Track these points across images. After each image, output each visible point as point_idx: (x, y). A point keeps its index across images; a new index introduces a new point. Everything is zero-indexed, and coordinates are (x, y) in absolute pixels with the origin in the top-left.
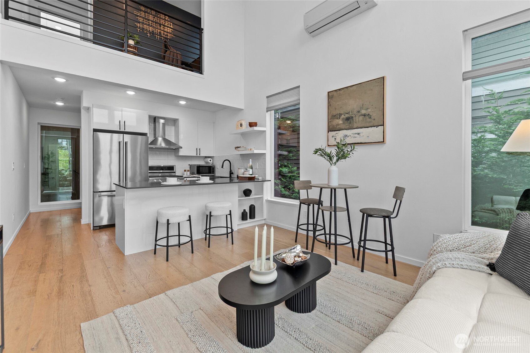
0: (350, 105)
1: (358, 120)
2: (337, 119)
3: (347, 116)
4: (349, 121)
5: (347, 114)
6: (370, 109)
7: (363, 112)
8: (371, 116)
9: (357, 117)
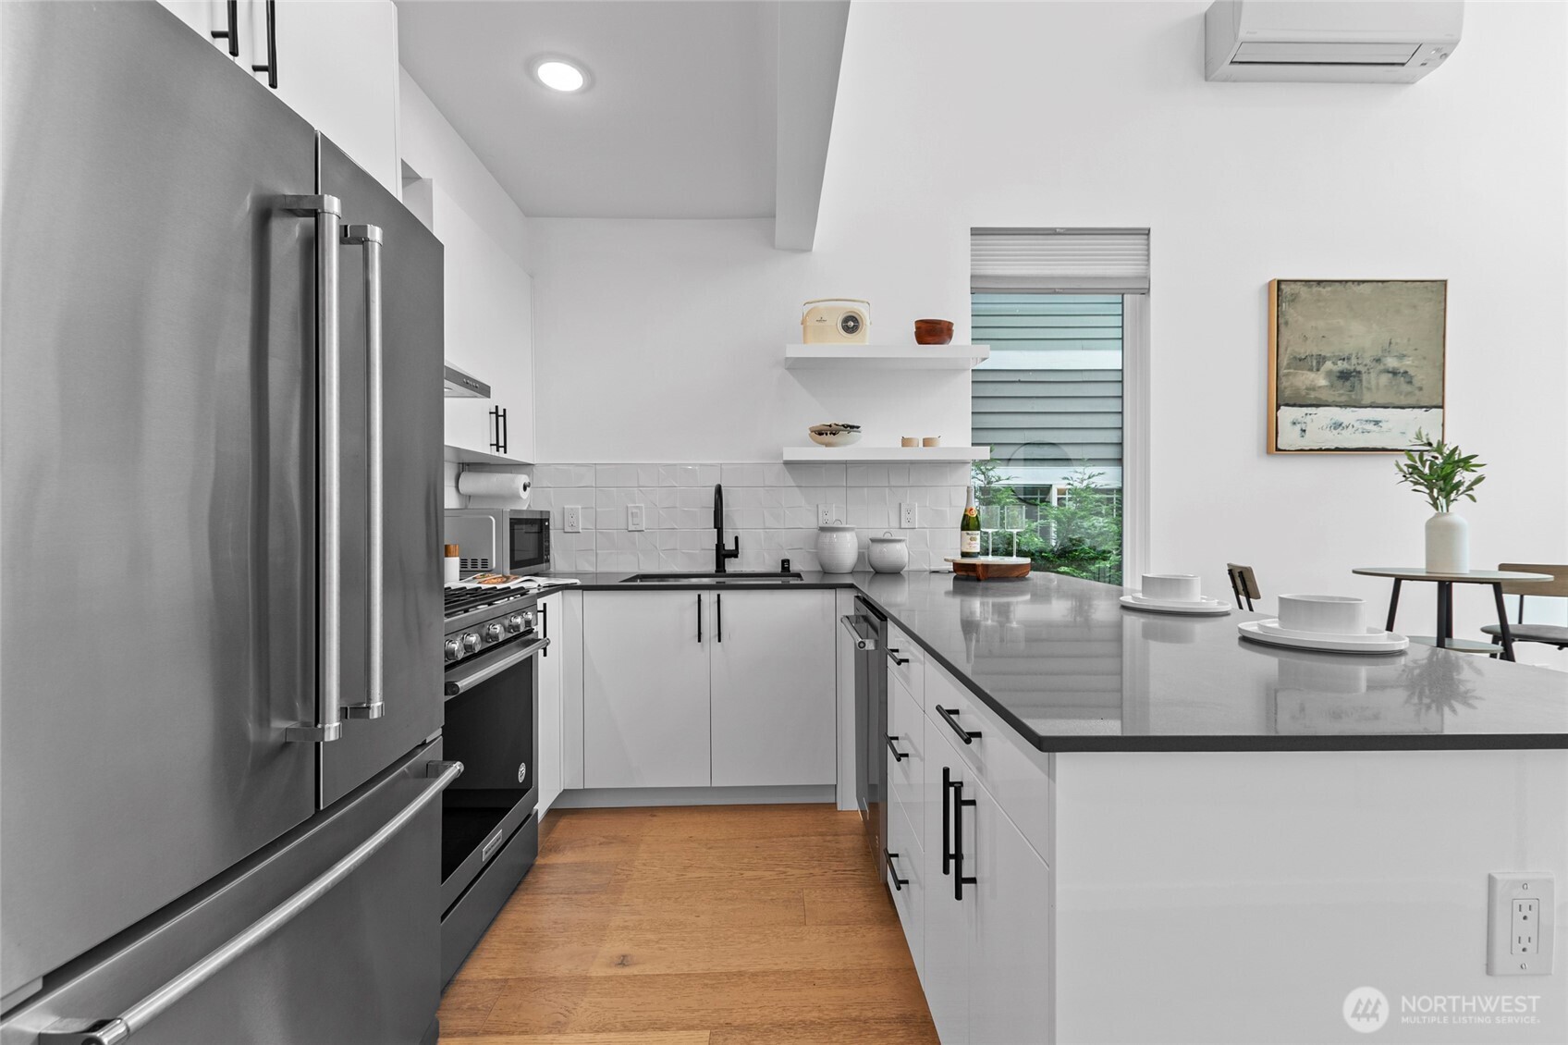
0: (1351, 337)
1: (1376, 383)
2: (1311, 370)
3: (1342, 366)
4: (1348, 384)
5: (1344, 359)
6: (1410, 359)
7: (1391, 362)
8: (1411, 377)
9: (1373, 375)
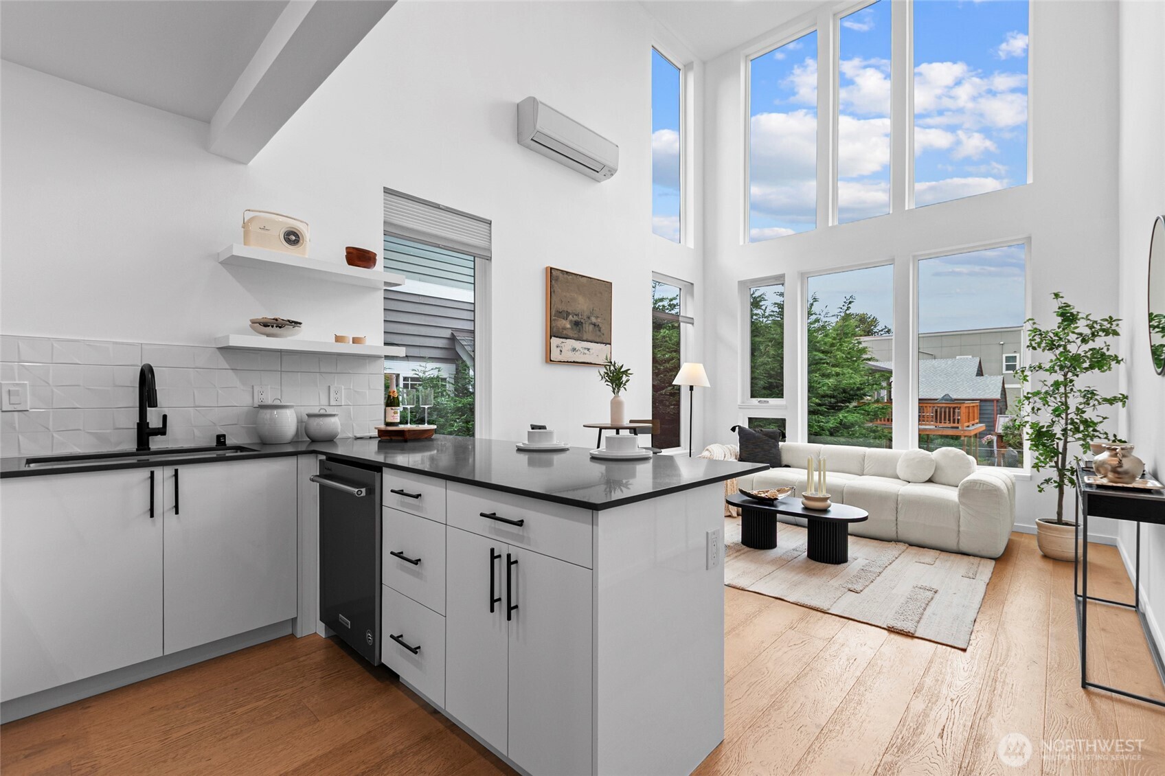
0: (579, 303)
1: (588, 328)
2: (564, 319)
3: (576, 318)
4: (578, 328)
5: (576, 315)
6: (600, 319)
7: (593, 320)
8: (600, 327)
9: (587, 325)
